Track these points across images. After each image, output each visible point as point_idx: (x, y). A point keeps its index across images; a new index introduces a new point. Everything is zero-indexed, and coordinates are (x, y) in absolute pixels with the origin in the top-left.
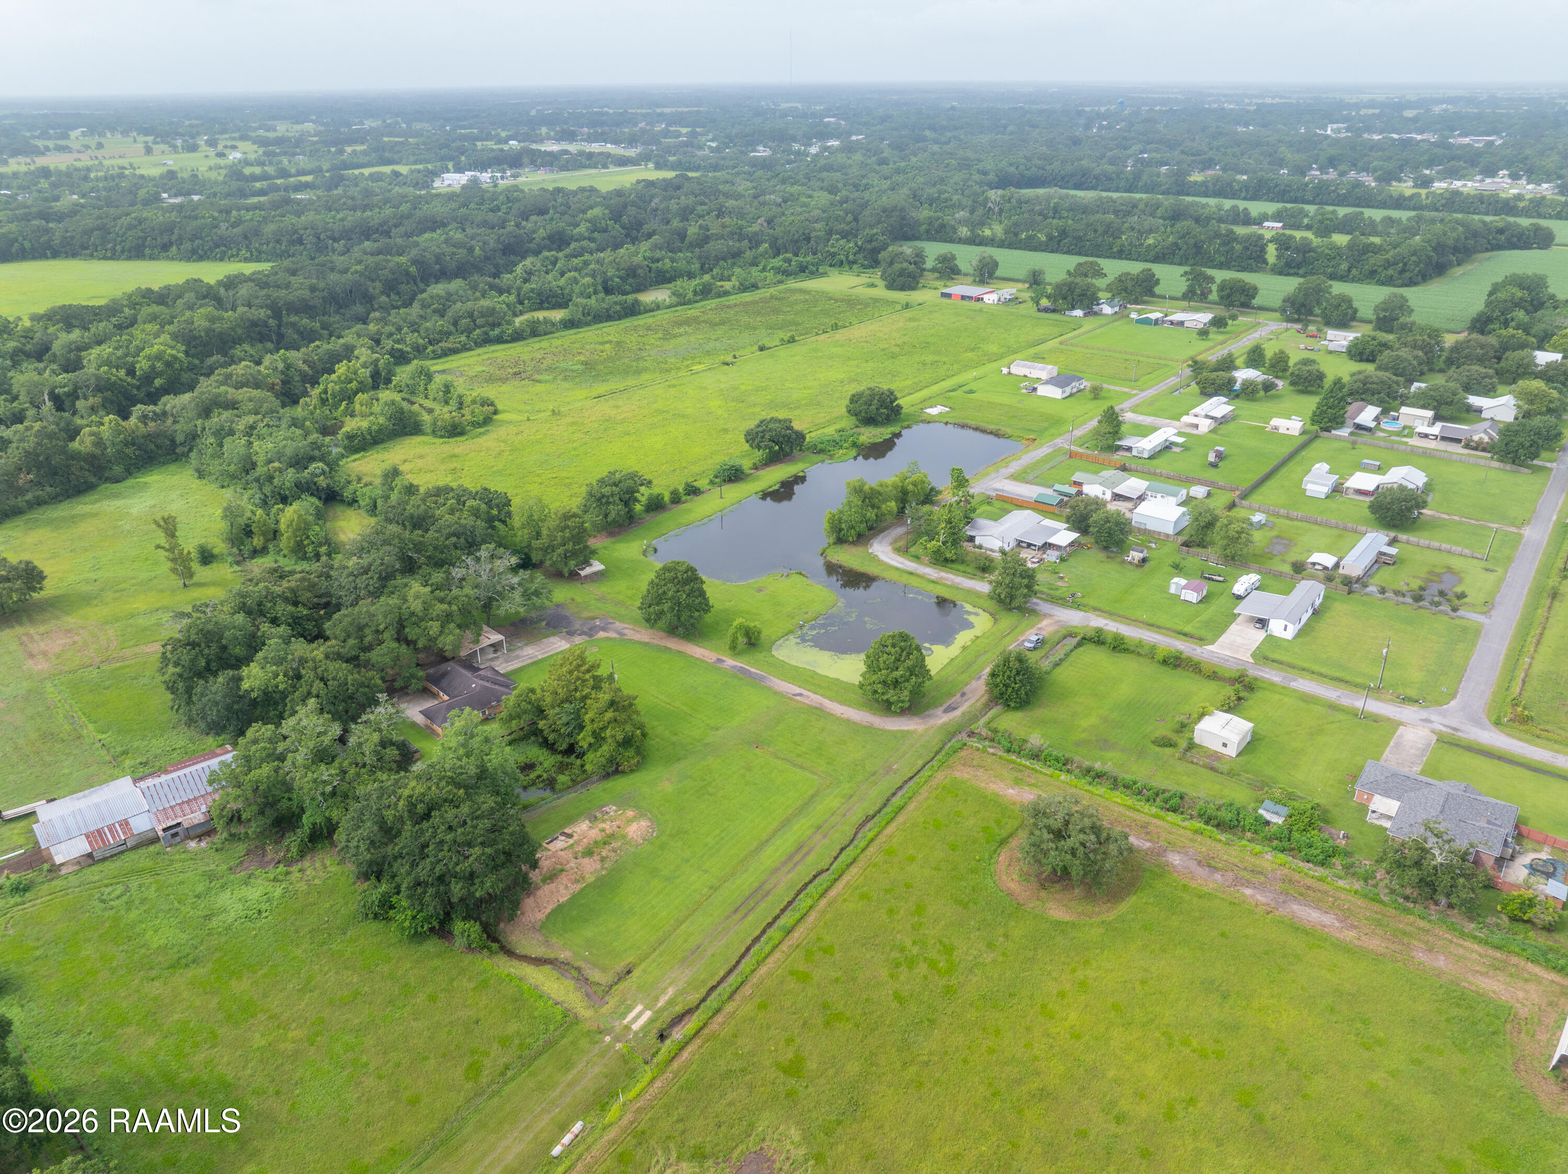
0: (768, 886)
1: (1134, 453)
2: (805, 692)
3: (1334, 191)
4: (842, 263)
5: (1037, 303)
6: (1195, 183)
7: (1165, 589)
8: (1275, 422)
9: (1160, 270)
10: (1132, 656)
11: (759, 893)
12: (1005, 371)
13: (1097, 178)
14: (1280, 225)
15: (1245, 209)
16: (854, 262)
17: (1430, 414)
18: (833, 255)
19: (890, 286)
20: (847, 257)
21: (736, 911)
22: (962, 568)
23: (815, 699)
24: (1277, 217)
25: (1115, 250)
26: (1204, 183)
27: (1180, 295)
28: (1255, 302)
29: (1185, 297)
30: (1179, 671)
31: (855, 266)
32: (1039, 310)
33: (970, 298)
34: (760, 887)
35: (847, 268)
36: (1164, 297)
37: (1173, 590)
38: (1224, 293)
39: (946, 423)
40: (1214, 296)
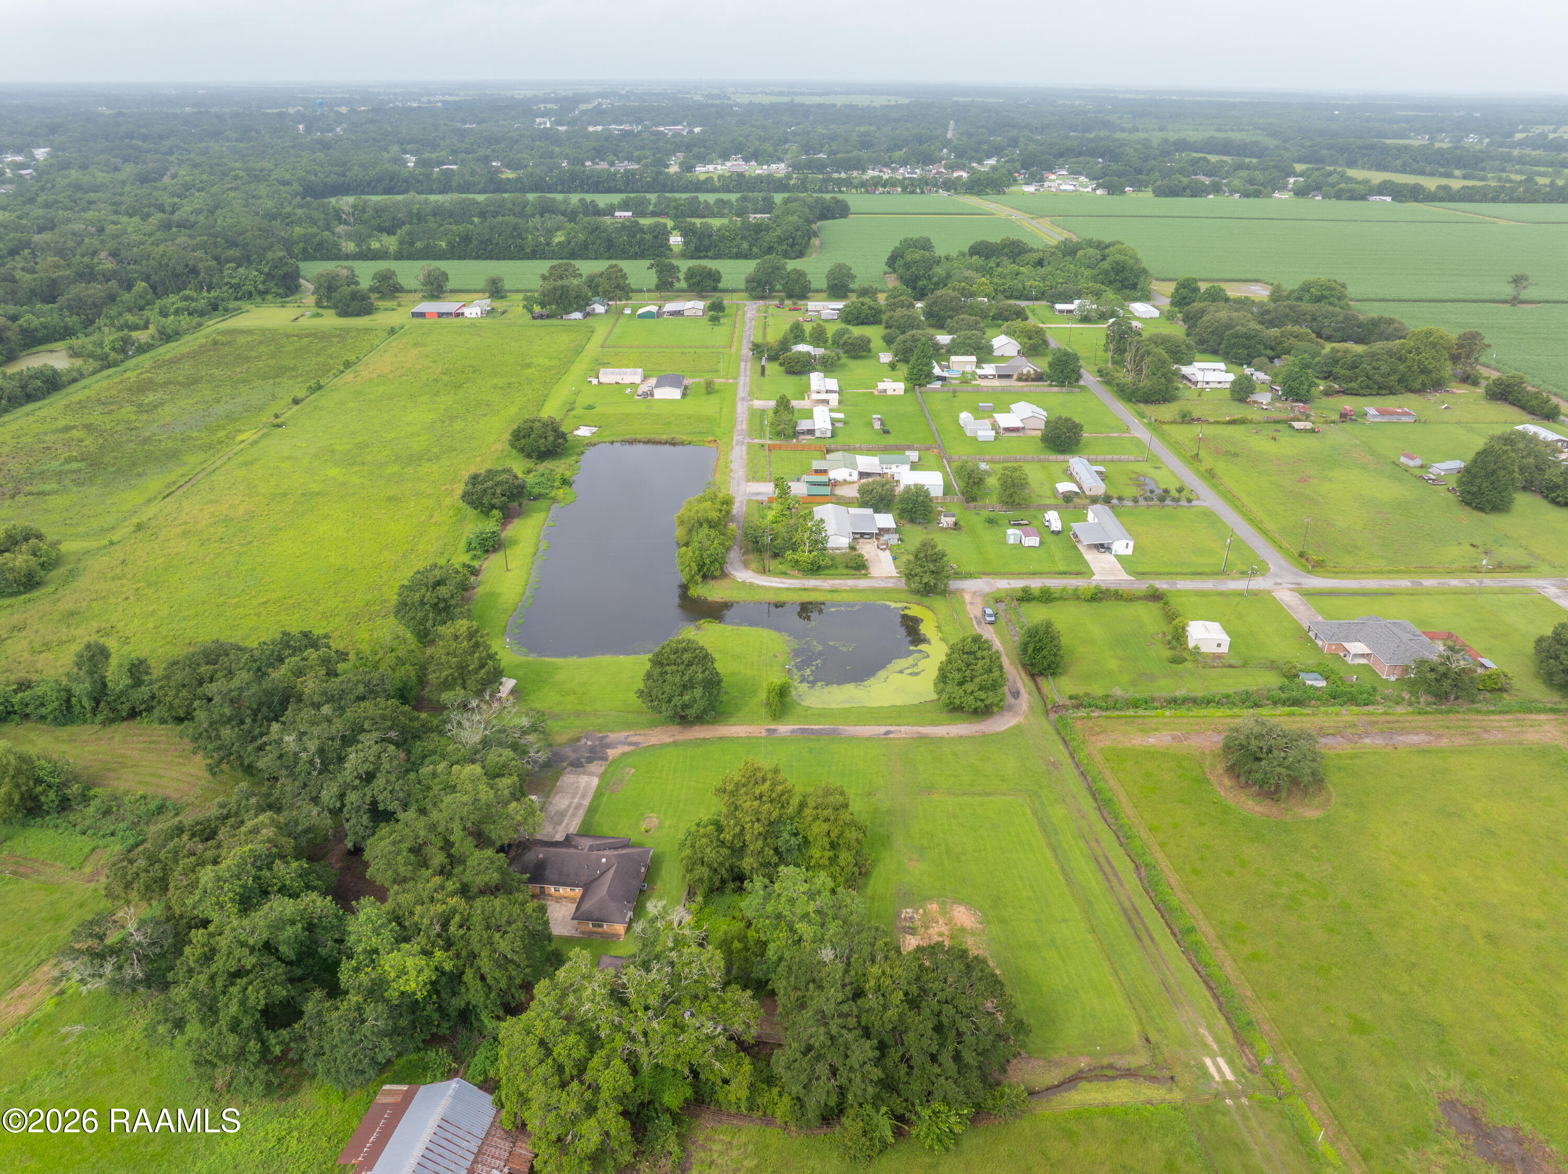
0: (1127, 904)
1: (818, 434)
2: (892, 728)
3: (641, 180)
4: (250, 294)
5: (530, 311)
6: (509, 179)
7: (1004, 541)
8: (881, 386)
9: (626, 266)
10: (1060, 603)
11: (1131, 915)
12: (595, 381)
13: (405, 181)
14: (630, 214)
15: (593, 201)
16: (267, 292)
17: (973, 359)
18: (236, 287)
19: (343, 313)
20: (256, 287)
21: (1140, 939)
22: (833, 571)
23: (906, 730)
24: (625, 206)
25: (528, 250)
26: (518, 180)
27: (653, 287)
28: (721, 285)
29: (658, 288)
30: (1104, 603)
31: (269, 297)
32: (534, 318)
33: (448, 314)
34: (1125, 911)
35: (259, 300)
36: (641, 291)
37: (1011, 540)
38: (695, 280)
39: (612, 443)
40: (683, 284)
